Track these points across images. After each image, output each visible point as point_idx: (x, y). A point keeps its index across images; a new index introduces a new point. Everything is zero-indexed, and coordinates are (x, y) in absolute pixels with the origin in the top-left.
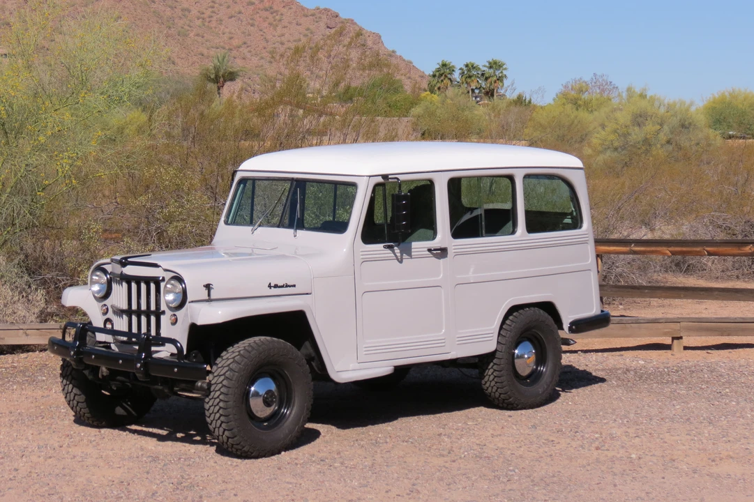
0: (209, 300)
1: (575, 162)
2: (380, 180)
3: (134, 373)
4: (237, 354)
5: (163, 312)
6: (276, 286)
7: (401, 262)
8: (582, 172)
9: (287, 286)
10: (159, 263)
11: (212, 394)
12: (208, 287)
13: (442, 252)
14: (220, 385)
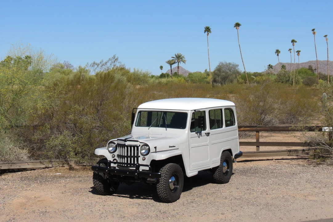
0: (156, 152)
1: (233, 104)
2: (194, 111)
3: (134, 177)
4: (167, 169)
5: (139, 156)
6: (171, 147)
7: (199, 138)
8: (235, 107)
9: (174, 147)
10: (139, 140)
11: (160, 182)
12: (155, 148)
13: (208, 134)
14: (163, 179)
